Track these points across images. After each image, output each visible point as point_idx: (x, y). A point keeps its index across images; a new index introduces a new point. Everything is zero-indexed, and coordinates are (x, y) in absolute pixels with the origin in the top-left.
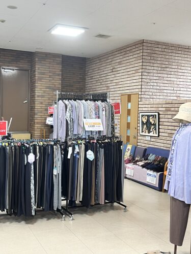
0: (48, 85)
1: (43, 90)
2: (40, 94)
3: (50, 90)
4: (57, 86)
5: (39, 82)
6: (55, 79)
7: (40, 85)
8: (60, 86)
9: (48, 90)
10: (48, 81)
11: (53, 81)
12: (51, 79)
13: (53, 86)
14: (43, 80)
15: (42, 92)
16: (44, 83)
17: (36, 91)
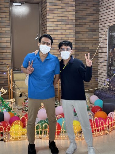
0: (60, 18)
1: (55, 23)
2: (52, 28)
3: (63, 23)
4: (70, 18)
5: (50, 14)
6: (68, 10)
7: (52, 17)
8: (74, 18)
9: (60, 23)
10: (61, 13)
11: (66, 13)
12: (64, 10)
13: (66, 18)
14: (55, 12)
15: (55, 26)
16: (57, 15)
17: (48, 25)
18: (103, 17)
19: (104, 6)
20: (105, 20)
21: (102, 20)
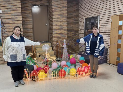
0: (60, 14)
1: (57, 16)
2: (56, 19)
3: (61, 17)
4: (65, 14)
5: (54, 12)
6: (64, 10)
7: (55, 14)
8: (67, 14)
10: (60, 11)
11: (63, 11)
12: (62, 10)
13: (63, 14)
14: (57, 11)
15: (57, 18)
16: (58, 12)
17: (53, 18)
18: (82, 14)
19: (82, 8)
20: (83, 15)
21: (81, 15)
